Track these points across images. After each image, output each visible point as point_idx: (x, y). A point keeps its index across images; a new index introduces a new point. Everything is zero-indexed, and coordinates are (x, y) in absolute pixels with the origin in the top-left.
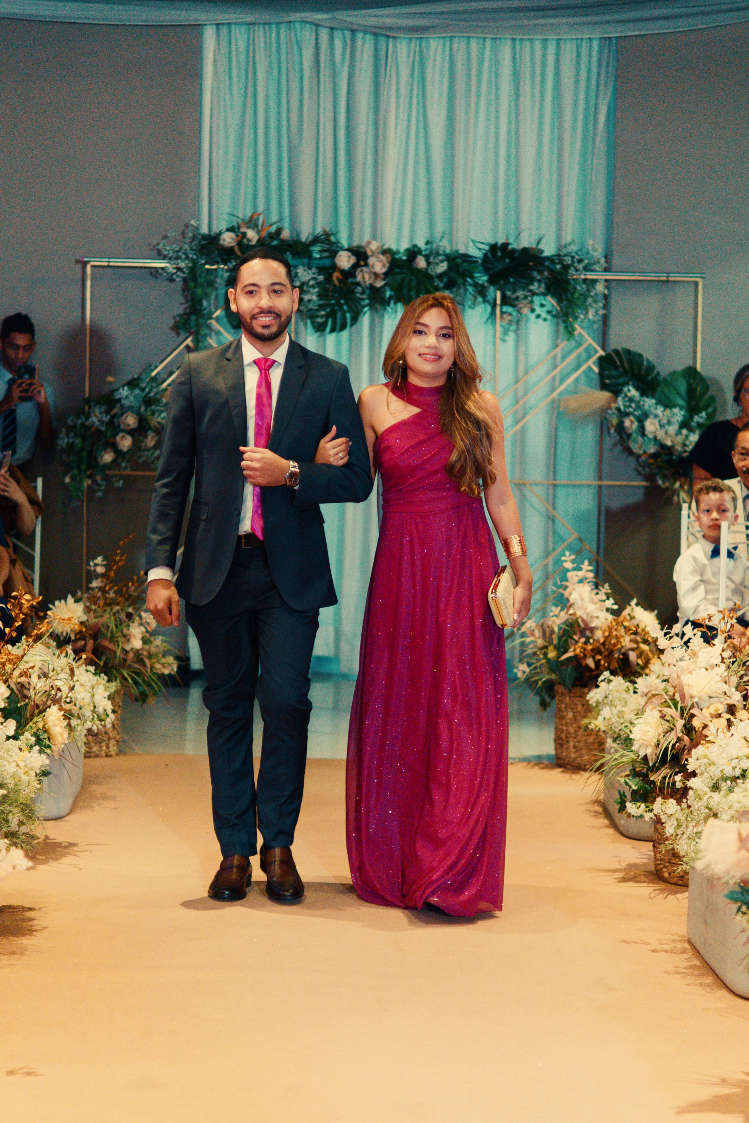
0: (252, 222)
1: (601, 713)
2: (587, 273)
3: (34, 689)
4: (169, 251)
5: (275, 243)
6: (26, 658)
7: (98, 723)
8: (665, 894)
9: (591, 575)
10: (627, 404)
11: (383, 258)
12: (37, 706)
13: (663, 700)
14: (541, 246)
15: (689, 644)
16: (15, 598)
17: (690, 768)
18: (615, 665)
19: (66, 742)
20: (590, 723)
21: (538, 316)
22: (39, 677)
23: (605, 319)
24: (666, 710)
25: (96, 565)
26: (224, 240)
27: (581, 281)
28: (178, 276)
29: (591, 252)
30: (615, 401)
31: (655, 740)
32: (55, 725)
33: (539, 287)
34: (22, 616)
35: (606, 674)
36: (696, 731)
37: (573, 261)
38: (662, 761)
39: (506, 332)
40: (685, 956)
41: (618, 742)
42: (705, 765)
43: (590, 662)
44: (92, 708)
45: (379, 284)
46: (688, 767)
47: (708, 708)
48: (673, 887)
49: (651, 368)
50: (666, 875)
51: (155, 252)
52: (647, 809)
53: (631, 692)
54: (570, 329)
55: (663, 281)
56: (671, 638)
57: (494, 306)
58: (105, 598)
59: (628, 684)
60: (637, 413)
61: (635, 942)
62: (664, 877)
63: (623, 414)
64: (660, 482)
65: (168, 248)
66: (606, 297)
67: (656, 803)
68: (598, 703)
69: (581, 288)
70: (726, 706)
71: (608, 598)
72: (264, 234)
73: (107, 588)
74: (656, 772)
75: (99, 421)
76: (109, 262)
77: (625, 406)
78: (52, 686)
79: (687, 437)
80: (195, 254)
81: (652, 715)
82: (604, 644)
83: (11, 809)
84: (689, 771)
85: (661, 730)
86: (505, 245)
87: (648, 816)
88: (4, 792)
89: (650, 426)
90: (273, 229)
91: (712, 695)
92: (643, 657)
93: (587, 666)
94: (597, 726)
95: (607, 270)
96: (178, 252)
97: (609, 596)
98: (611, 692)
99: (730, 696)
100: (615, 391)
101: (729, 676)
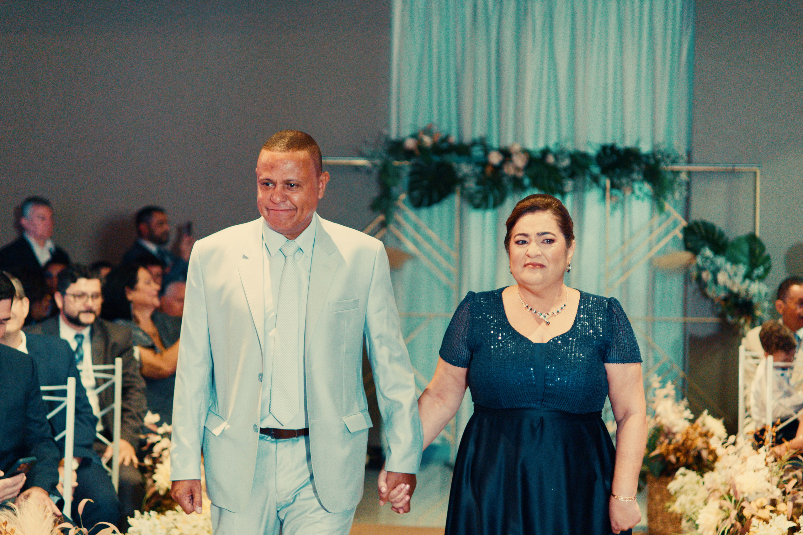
0: (428, 131)
1: (678, 499)
2: (672, 165)
5: (445, 145)
9: (673, 393)
10: (704, 261)
11: (522, 156)
13: (721, 495)
14: (640, 146)
18: (691, 460)
20: (669, 507)
21: (638, 197)
23: (688, 200)
24: (723, 502)
26: (407, 144)
27: (668, 172)
28: (375, 169)
29: (676, 149)
30: (695, 259)
31: (715, 526)
33: (638, 176)
35: (682, 470)
36: (746, 520)
37: (663, 157)
39: (614, 208)
41: (690, 522)
43: (673, 458)
45: (520, 174)
47: (755, 501)
49: (721, 235)
53: (701, 483)
54: (661, 206)
55: (730, 171)
56: (726, 447)
57: (604, 190)
59: (699, 477)
60: (712, 268)
63: (701, 269)
64: (729, 318)
65: (367, 149)
66: (687, 183)
68: (676, 492)
69: (669, 176)
70: (769, 500)
71: (686, 410)
72: (437, 139)
77: (702, 262)
79: (749, 286)
80: (386, 154)
81: (714, 504)
82: (683, 444)
85: (719, 518)
86: (612, 146)
89: (722, 278)
90: (443, 135)
91: (758, 492)
92: (713, 454)
93: (670, 462)
94: (674, 510)
95: (688, 163)
96: (375, 152)
97: (686, 408)
98: (685, 484)
99: (772, 493)
100: (695, 251)
101: (772, 476)
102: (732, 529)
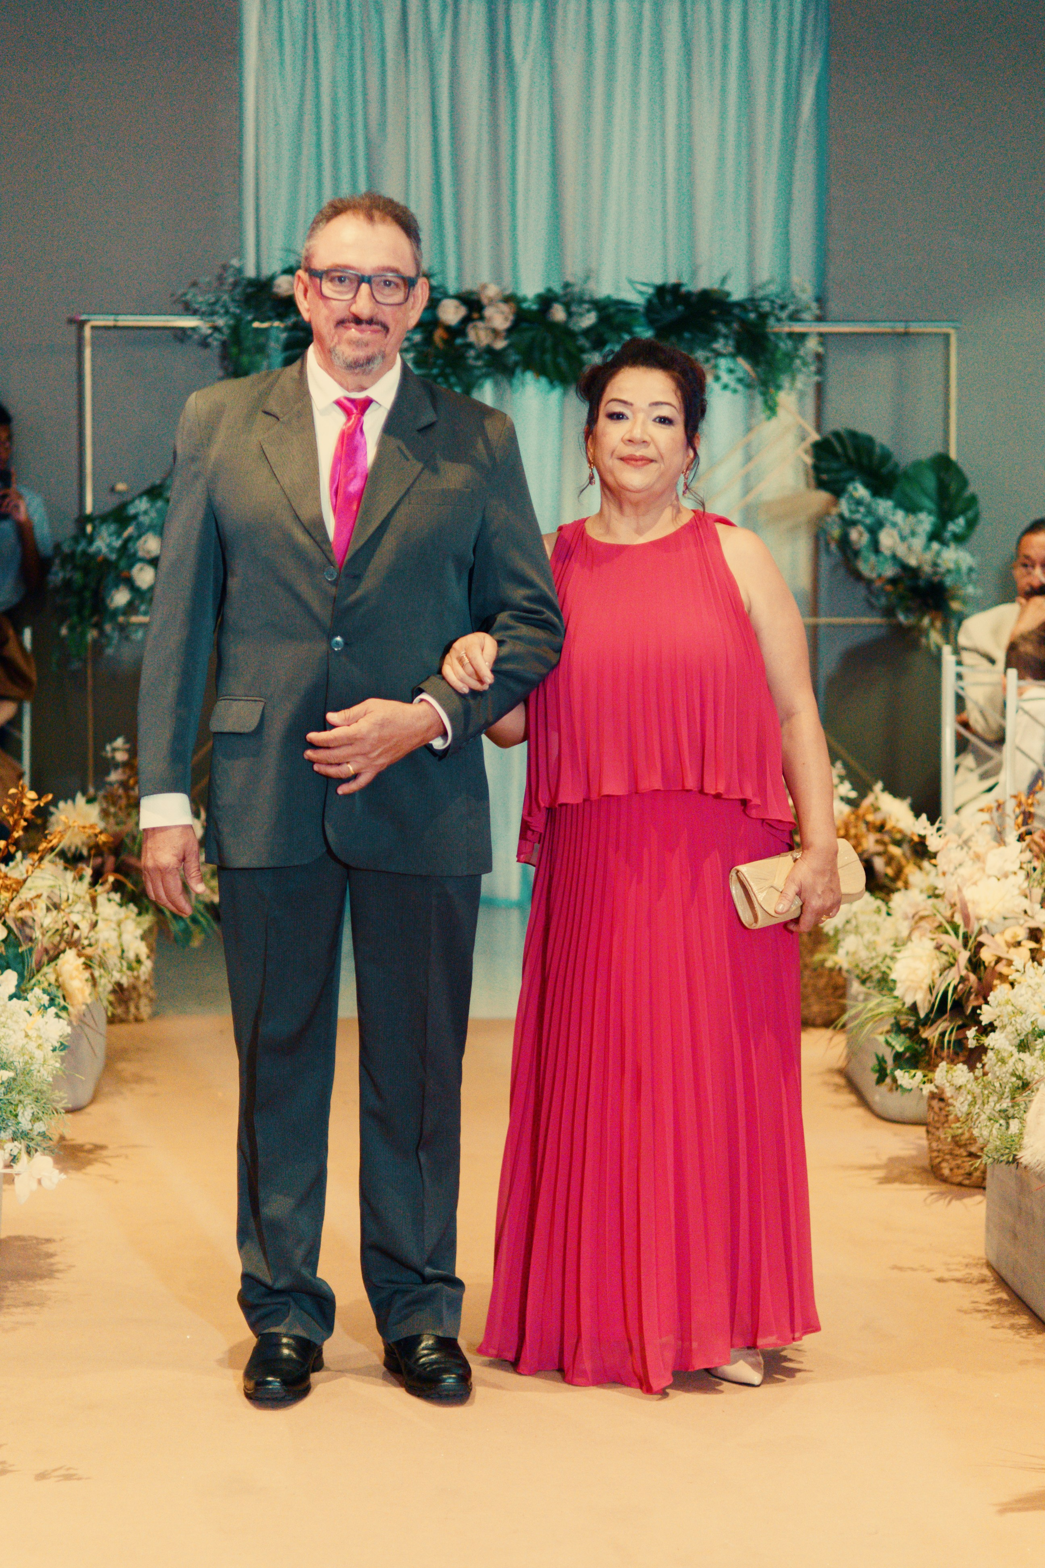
1: (842, 944)
2: (791, 323)
3: (42, 926)
4: (201, 303)
6: (28, 883)
7: (129, 973)
8: (948, 1199)
10: (853, 507)
11: (504, 308)
12: (46, 951)
13: (936, 924)
14: (728, 287)
15: (971, 844)
16: (13, 796)
17: (985, 1020)
19: (89, 1001)
20: (824, 960)
21: (725, 387)
22: (48, 909)
23: (820, 389)
24: (944, 938)
25: (114, 750)
26: (279, 286)
27: (784, 336)
28: (216, 339)
29: (798, 294)
30: (836, 503)
31: (927, 982)
32: (72, 978)
33: (726, 345)
34: (23, 823)
36: (985, 968)
37: (773, 308)
38: (940, 1009)
40: (986, 1286)
41: (868, 984)
42: (1008, 1014)
44: (119, 952)
45: (500, 344)
46: (981, 1018)
47: (1002, 933)
48: (955, 1188)
49: (886, 456)
50: (946, 1172)
51: (180, 307)
52: (926, 1079)
53: (884, 913)
54: (770, 403)
55: (898, 335)
56: (945, 835)
58: (128, 797)
59: (879, 903)
60: (869, 521)
61: (913, 1269)
62: (942, 1175)
63: (847, 523)
64: (901, 618)
65: (200, 299)
66: (819, 357)
67: (938, 1070)
68: (837, 931)
69: (785, 345)
70: (1027, 931)
71: (842, 782)
73: (131, 782)
74: (931, 1025)
75: (109, 546)
76: (116, 320)
77: (851, 512)
78: (66, 923)
79: (938, 554)
80: (238, 307)
81: (922, 946)
83: (22, 1097)
84: (983, 1024)
85: (936, 966)
86: (677, 287)
87: (928, 1088)
88: (11, 1074)
89: (887, 539)
91: (1007, 915)
92: (894, 865)
94: (836, 964)
95: (820, 319)
96: (214, 304)
97: (842, 779)
98: (855, 915)
99: (1032, 917)
100: (836, 490)
101: (1030, 888)
102: (960, 987)
